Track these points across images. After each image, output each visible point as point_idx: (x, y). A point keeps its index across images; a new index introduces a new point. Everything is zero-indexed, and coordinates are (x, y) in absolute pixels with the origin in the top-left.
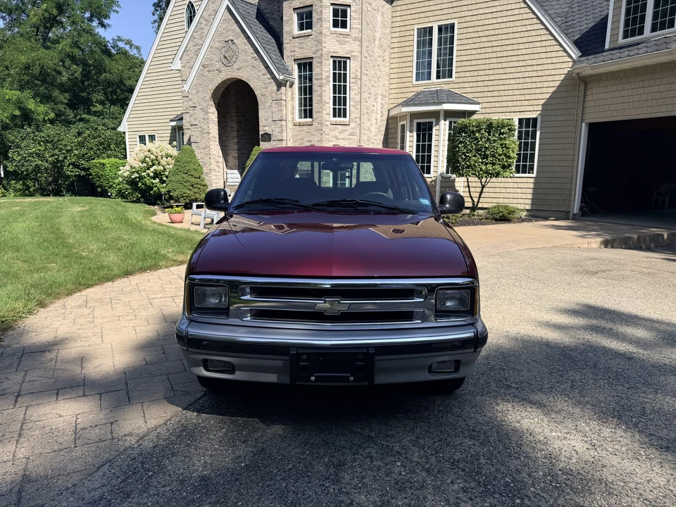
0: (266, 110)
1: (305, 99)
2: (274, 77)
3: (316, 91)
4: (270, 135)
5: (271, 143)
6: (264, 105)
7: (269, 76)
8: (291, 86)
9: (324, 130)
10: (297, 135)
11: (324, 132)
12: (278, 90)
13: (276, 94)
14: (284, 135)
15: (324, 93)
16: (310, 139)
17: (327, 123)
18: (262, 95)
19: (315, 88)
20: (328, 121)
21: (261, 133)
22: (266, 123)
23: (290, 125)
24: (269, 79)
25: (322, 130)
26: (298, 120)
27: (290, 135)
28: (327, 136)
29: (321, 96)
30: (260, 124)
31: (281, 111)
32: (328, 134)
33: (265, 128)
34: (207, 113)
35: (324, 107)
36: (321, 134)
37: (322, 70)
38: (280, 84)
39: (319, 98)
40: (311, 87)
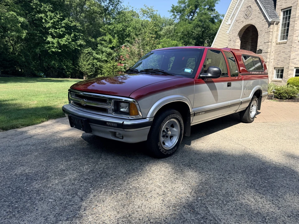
0: (261, 38)
1: (285, 30)
2: (267, 21)
3: (291, 25)
4: (262, 50)
5: (262, 54)
6: (261, 35)
7: (265, 21)
8: (277, 24)
9: (293, 45)
10: (278, 49)
11: (293, 46)
12: (269, 27)
13: (268, 29)
14: (269, 49)
15: (296, 25)
16: (284, 51)
17: (295, 41)
18: (260, 31)
19: (291, 23)
20: (296, 40)
21: (258, 49)
22: (261, 44)
23: (274, 44)
24: (265, 22)
25: (292, 45)
26: (279, 41)
27: (273, 49)
28: (295, 49)
29: (294, 27)
30: (258, 45)
31: (269, 37)
32: (295, 48)
33: (260, 47)
34: (235, 42)
35: (295, 33)
36: (291, 48)
37: (296, 13)
38: (270, 24)
39: (292, 28)
40: (289, 23)
